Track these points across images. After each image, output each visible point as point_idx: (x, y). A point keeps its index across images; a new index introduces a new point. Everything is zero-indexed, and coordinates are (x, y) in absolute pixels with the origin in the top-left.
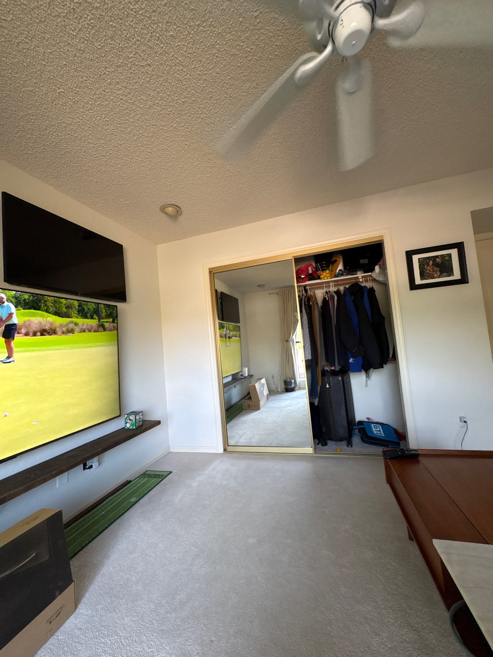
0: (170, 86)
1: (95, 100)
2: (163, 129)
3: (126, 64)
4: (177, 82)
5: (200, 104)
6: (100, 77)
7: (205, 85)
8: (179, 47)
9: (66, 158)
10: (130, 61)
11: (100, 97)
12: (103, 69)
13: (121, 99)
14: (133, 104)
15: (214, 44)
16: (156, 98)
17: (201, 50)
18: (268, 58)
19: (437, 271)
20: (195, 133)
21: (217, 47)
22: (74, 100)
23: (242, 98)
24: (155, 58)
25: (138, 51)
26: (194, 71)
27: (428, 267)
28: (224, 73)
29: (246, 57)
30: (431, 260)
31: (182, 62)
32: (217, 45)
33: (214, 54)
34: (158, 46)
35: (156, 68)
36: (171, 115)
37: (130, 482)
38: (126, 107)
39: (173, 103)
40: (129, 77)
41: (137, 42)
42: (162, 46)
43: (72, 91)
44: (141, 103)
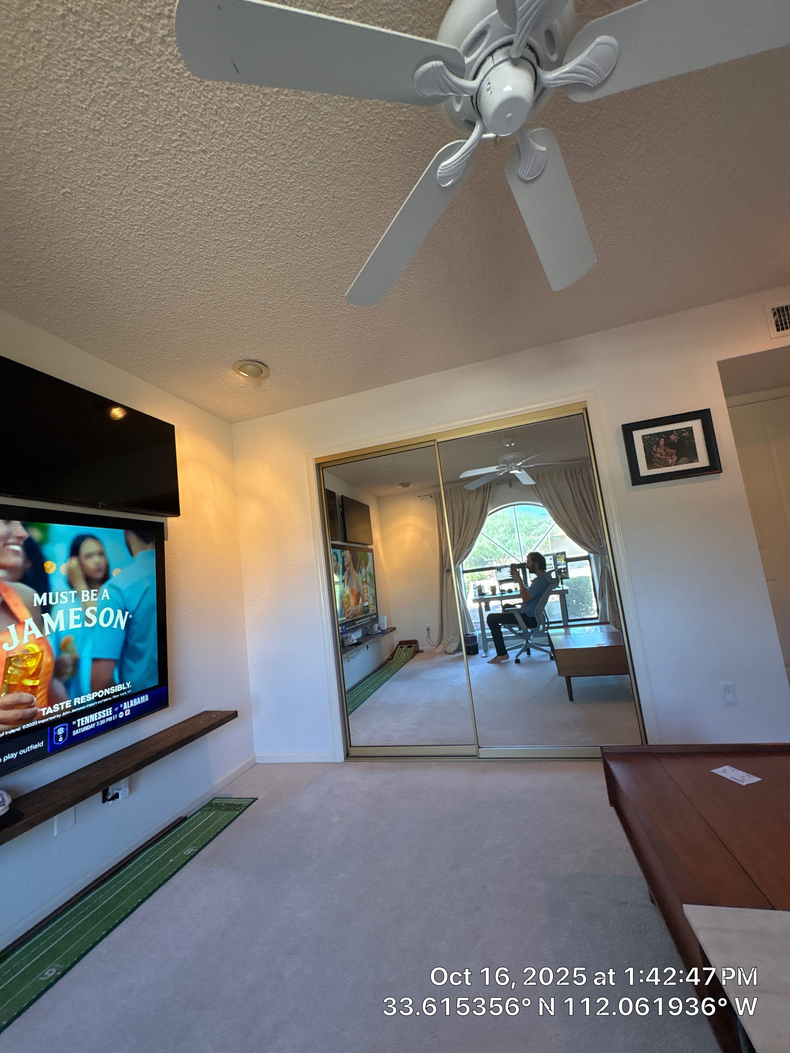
0: (239, 182)
1: (122, 205)
2: (232, 246)
3: (168, 150)
4: (249, 176)
5: (288, 209)
6: (127, 169)
7: (294, 180)
8: (248, 125)
9: (79, 292)
10: (174, 145)
11: (130, 200)
12: (131, 158)
13: (163, 202)
14: (182, 208)
15: (303, 120)
16: (219, 200)
17: (284, 128)
18: (387, 139)
19: (672, 454)
20: (283, 251)
21: (309, 123)
22: (88, 205)
23: (352, 198)
24: (212, 141)
25: (186, 131)
26: (275, 159)
27: (658, 449)
28: (322, 161)
29: (353, 138)
30: (662, 438)
31: (255, 147)
32: (306, 121)
33: (304, 133)
34: (217, 123)
35: (214, 155)
36: (243, 226)
37: (185, 819)
38: (172, 214)
39: (245, 207)
40: (174, 170)
41: (183, 118)
42: (222, 123)
43: (84, 191)
44: (194, 207)
